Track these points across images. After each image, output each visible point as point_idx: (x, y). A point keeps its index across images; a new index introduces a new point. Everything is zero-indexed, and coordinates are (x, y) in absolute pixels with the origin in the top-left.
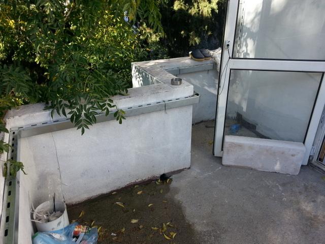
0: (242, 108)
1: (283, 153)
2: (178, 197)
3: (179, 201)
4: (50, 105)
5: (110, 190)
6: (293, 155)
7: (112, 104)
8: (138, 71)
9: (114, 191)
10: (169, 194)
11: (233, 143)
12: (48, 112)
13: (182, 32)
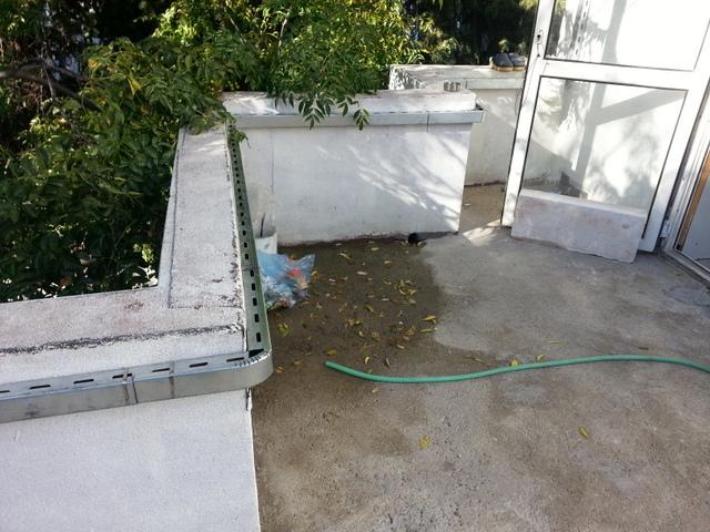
0: (571, 165)
1: (609, 221)
2: (430, 261)
3: (429, 265)
4: (274, 93)
5: (333, 239)
6: (625, 227)
7: (353, 100)
8: (400, 76)
9: (339, 241)
10: (417, 257)
11: (531, 199)
12: (272, 100)
13: (503, 42)
